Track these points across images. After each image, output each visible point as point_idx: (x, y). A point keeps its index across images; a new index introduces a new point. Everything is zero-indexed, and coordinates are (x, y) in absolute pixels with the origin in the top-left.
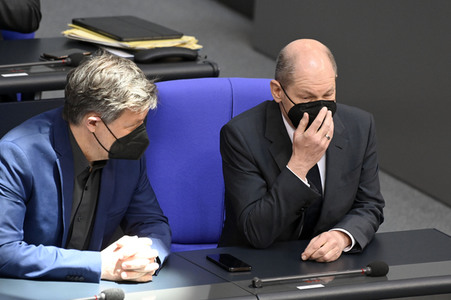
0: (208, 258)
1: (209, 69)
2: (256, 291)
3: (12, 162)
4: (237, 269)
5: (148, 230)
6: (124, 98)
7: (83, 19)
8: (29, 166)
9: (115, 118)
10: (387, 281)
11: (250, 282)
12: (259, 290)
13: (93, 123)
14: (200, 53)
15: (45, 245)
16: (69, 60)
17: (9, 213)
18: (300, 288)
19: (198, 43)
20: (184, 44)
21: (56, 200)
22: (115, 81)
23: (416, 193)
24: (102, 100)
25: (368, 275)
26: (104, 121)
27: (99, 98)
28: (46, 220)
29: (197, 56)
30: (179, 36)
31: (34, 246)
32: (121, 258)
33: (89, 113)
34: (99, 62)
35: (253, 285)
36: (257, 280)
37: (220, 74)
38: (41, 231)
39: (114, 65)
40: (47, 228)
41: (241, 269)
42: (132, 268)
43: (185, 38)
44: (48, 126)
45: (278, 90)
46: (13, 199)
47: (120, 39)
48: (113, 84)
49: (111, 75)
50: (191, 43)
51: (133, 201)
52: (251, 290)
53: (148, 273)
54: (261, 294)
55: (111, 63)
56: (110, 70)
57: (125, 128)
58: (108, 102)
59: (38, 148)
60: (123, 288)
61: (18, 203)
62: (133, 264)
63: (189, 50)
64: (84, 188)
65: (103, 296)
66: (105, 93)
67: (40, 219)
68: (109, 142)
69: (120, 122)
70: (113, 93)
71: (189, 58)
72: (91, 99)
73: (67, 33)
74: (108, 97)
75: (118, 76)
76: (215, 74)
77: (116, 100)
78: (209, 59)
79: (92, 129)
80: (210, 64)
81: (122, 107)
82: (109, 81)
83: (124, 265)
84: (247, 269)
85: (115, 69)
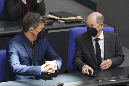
11: (96, 80)
13: (32, 30)
16: (48, 23)
18: (110, 81)
20: (78, 18)
25: (127, 77)
29: (81, 21)
30: (77, 16)
36: (98, 79)
47: (61, 17)
50: (80, 18)
52: (97, 82)
71: (79, 21)
73: (47, 16)
80: (85, 23)
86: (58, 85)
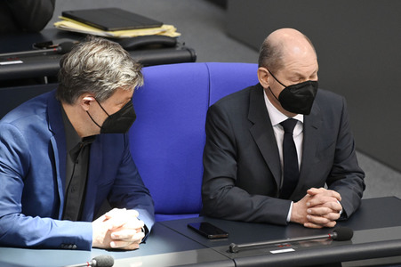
0: (189, 227)
1: (187, 54)
2: (233, 255)
3: (11, 142)
4: (215, 236)
5: (134, 202)
6: (116, 79)
7: (71, 12)
8: (27, 145)
9: (108, 97)
10: (351, 245)
11: (227, 248)
12: (236, 255)
13: (88, 102)
14: (178, 41)
15: (42, 217)
16: (60, 48)
17: (8, 188)
18: (273, 252)
19: (176, 31)
20: (164, 32)
21: (51, 175)
22: (107, 63)
23: (377, 164)
24: (97, 81)
25: (334, 239)
26: (98, 100)
27: (93, 80)
28: (43, 193)
29: (176, 43)
30: (159, 25)
31: (31, 218)
32: (110, 228)
33: (83, 94)
34: (90, 48)
35: (231, 251)
36: (234, 245)
37: (198, 59)
38: (40, 204)
39: (104, 48)
40: (45, 201)
41: (219, 236)
42: (121, 237)
43: (165, 27)
44: (43, 107)
45: (266, 76)
46: (12, 175)
47: (105, 29)
48: (105, 66)
49: (103, 59)
50: (170, 31)
51: (119, 173)
52: (228, 254)
53: (135, 242)
54: (237, 258)
55: (101, 47)
56: (101, 54)
57: (117, 105)
58: (102, 83)
59: (34, 129)
60: (112, 254)
61: (16, 179)
62: (121, 234)
63: (169, 37)
64: (76, 161)
65: (95, 262)
66: (99, 75)
67: (38, 192)
68: (101, 118)
69: (112, 100)
70: (106, 75)
71: (169, 44)
72: (86, 82)
73: (57, 24)
74: (101, 78)
75: (109, 59)
76: (192, 59)
77: (109, 81)
78: (187, 45)
79: (86, 108)
80: (188, 50)
81: (115, 86)
82: (101, 63)
83: (113, 235)
84: (224, 236)
85: (105, 53)
86: (92, 265)
